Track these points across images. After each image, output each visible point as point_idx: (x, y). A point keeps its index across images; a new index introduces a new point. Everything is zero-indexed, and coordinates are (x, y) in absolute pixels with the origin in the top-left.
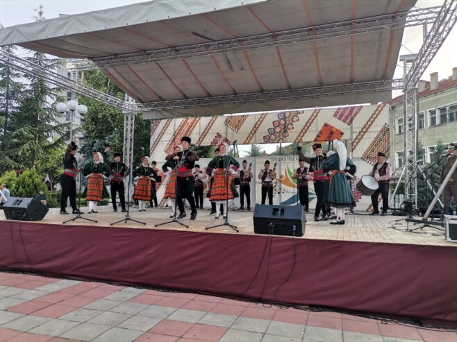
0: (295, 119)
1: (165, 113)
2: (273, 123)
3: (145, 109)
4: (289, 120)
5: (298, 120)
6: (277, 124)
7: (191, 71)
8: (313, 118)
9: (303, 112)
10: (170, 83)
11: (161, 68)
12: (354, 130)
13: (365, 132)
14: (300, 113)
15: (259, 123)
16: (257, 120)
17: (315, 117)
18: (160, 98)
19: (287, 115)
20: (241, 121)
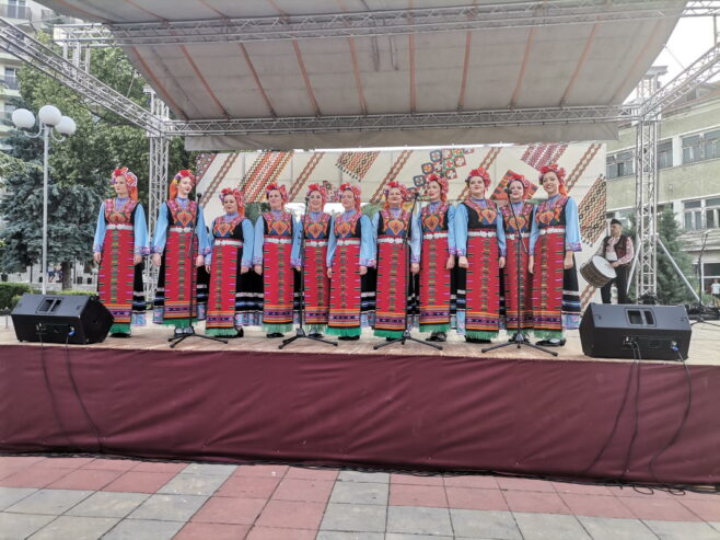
0: (459, 162)
1: (230, 141)
2: (423, 166)
3: (191, 132)
4: (449, 164)
5: (464, 164)
6: (430, 169)
7: (302, 65)
8: (488, 161)
9: (473, 151)
10: (256, 86)
11: (247, 56)
13: (571, 186)
14: (466, 152)
15: (398, 166)
16: (395, 160)
17: (492, 160)
18: (225, 113)
19: (446, 155)
20: (367, 161)
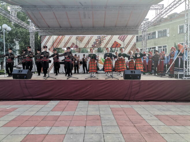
0: (104, 39)
6: (97, 40)
7: (67, 17)
8: (110, 39)
11: (54, 14)
12: (125, 44)
13: (128, 45)
14: (106, 37)
16: (89, 38)
18: (49, 26)
19: (101, 37)
20: (83, 38)
